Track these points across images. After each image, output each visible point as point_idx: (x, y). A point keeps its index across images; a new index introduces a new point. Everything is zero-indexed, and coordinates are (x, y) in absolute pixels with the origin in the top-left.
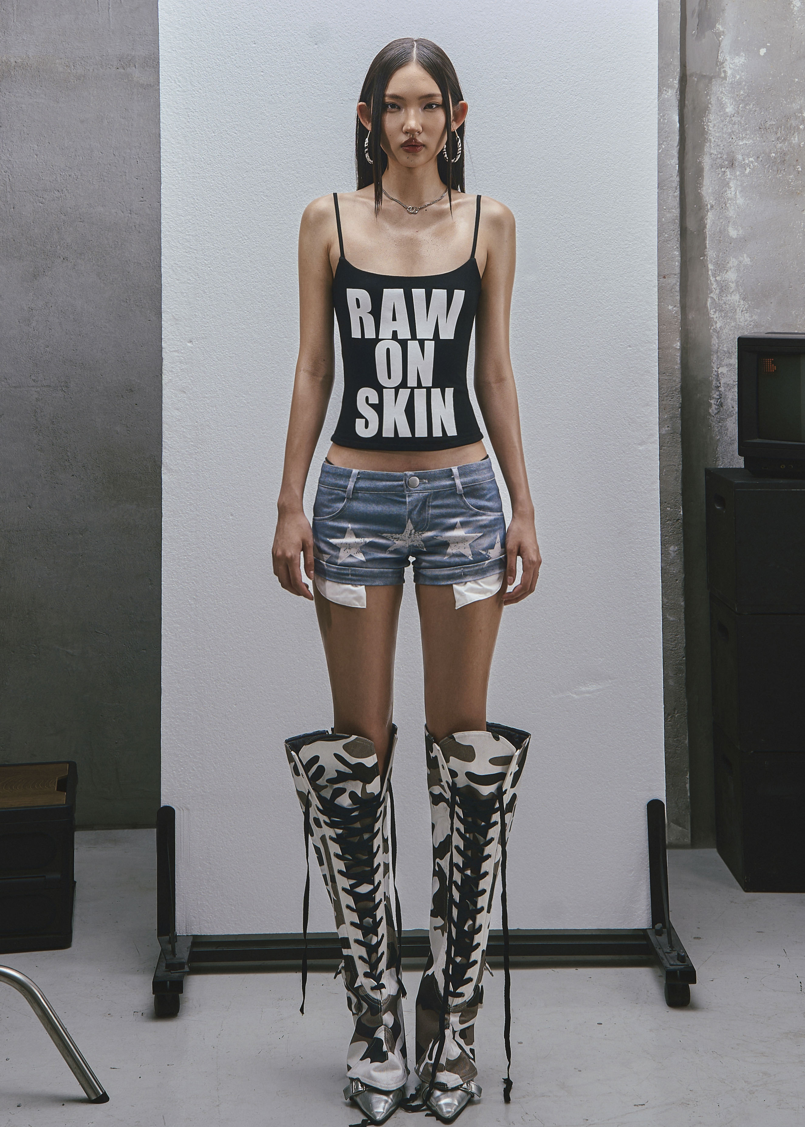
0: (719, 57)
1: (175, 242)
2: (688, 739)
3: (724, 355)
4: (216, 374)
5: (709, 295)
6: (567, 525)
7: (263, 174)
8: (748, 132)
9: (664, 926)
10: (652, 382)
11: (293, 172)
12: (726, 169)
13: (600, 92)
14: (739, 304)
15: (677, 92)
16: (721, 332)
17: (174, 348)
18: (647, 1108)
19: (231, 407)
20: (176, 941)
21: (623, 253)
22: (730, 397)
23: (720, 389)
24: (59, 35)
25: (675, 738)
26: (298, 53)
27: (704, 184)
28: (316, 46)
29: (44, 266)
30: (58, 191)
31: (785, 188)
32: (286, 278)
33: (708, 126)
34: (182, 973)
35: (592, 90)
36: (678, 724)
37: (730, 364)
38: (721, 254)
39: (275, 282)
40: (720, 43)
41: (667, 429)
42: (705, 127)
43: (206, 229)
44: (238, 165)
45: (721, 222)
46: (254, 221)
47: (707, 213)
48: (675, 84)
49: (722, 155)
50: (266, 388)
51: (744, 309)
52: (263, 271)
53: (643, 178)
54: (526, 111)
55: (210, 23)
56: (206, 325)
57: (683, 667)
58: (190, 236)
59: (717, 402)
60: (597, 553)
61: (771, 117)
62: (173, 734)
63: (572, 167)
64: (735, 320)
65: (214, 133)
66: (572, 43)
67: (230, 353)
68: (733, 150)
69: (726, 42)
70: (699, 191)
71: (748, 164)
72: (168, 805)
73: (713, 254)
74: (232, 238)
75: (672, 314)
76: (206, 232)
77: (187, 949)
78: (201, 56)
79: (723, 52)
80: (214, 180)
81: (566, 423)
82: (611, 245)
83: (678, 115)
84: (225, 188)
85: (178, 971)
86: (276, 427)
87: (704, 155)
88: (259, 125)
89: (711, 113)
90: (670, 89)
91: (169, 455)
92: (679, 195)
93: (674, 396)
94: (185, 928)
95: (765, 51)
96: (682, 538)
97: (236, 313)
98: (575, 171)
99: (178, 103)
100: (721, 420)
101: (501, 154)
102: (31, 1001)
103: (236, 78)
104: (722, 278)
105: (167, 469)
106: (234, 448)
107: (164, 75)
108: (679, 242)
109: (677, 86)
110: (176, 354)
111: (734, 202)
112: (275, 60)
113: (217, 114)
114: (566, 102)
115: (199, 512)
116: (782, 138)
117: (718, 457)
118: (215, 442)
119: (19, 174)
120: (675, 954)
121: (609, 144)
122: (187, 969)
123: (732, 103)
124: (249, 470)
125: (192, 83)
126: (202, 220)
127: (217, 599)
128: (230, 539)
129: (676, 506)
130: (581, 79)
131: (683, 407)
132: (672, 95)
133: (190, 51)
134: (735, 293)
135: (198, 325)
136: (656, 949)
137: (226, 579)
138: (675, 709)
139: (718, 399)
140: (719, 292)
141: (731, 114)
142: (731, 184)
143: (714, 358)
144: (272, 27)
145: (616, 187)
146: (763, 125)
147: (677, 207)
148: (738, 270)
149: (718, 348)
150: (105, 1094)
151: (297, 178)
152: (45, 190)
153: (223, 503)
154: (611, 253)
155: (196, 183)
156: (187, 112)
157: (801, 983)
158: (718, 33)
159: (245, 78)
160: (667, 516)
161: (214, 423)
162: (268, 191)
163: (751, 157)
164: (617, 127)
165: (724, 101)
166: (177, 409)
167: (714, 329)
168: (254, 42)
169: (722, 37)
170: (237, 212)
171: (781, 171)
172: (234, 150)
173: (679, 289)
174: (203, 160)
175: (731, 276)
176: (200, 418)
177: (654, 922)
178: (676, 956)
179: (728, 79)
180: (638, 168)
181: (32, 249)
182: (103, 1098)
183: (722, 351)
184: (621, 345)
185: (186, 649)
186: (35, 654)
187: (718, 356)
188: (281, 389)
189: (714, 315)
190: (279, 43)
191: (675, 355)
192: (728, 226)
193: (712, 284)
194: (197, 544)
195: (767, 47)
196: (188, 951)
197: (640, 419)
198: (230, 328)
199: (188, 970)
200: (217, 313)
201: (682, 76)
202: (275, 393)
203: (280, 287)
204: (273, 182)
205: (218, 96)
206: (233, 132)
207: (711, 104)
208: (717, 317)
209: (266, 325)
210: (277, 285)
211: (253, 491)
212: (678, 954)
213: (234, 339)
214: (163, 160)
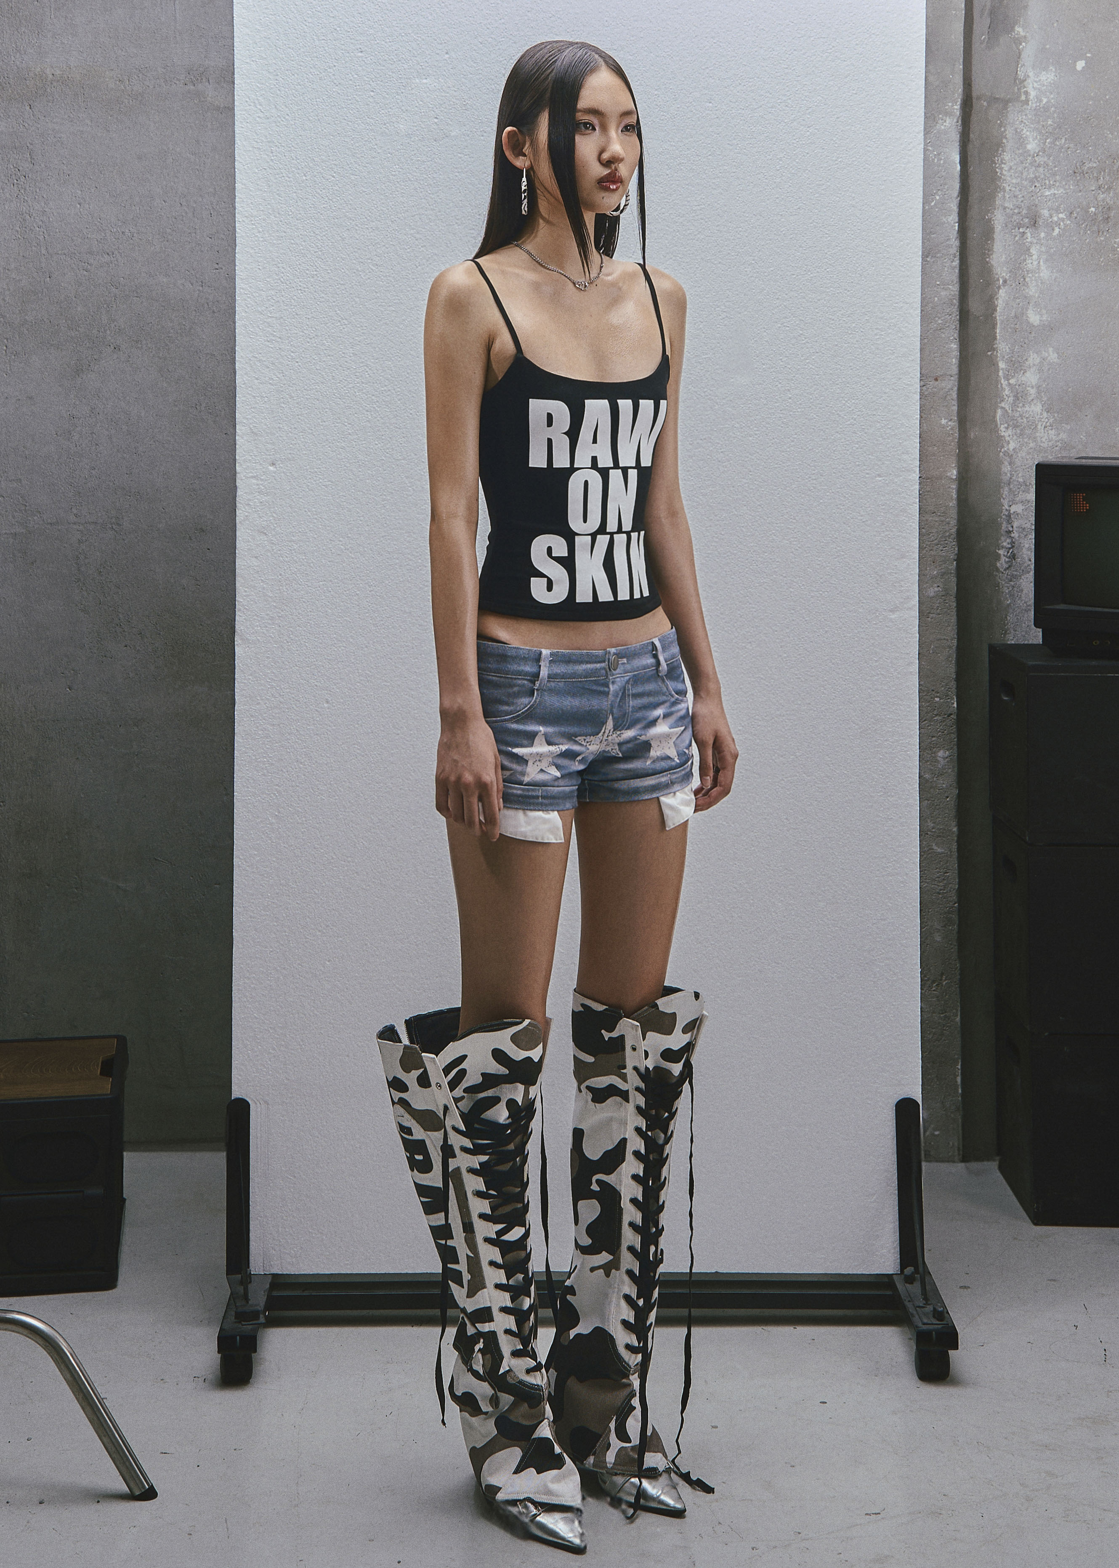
0: (1018, 72)
1: (254, 327)
2: (961, 1016)
3: (1018, 488)
4: (306, 510)
5: (999, 405)
6: (787, 721)
7: (371, 233)
8: (1058, 177)
9: (917, 1271)
10: (911, 525)
11: (412, 232)
12: (1026, 229)
13: (843, 122)
14: (1041, 417)
15: (958, 122)
16: (1014, 456)
17: (251, 472)
18: (883, 1518)
19: (324, 555)
20: (250, 1282)
21: (872, 347)
22: (1027, 546)
23: (1012, 535)
24: (110, 37)
25: (942, 1014)
26: (421, 66)
27: (994, 250)
28: (447, 56)
29: (89, 358)
30: (108, 254)
31: (1109, 256)
32: (407, 378)
33: (1001, 169)
34: (256, 1326)
35: (831, 119)
36: (946, 995)
37: (1026, 500)
38: (1017, 347)
39: (392, 383)
40: (1020, 54)
41: (936, 589)
42: (997, 170)
43: (294, 310)
44: (336, 220)
45: (1017, 303)
46: (357, 300)
47: (998, 291)
48: (955, 111)
49: (1021, 210)
50: (373, 528)
51: (1048, 424)
52: (376, 367)
53: (902, 243)
54: (738, 148)
55: (301, 23)
56: (293, 442)
57: (955, 917)
58: (273, 319)
59: (1008, 552)
60: (829, 759)
61: (1090, 157)
62: (248, 1001)
63: (801, 226)
64: (1035, 439)
65: (306, 176)
66: (804, 54)
67: (325, 480)
68: (1037, 203)
69: (1029, 51)
70: (988, 260)
71: (1057, 222)
72: (241, 1097)
73: (1005, 348)
74: (328, 322)
75: (947, 430)
76: (294, 313)
77: (264, 1292)
78: (289, 68)
79: (1024, 65)
80: (304, 241)
81: (789, 581)
82: (855, 335)
83: (958, 153)
84: (320, 253)
85: (251, 1323)
86: (387, 582)
87: (995, 209)
88: (367, 165)
89: (1005, 152)
90: (948, 118)
91: (245, 619)
92: (958, 266)
93: (947, 544)
94: (262, 1264)
95: (1084, 65)
96: (956, 739)
97: (333, 425)
98: (805, 232)
99: (258, 133)
100: (1013, 578)
101: (703, 208)
102: (57, 1360)
103: (334, 99)
104: (1018, 380)
105: (242, 639)
106: (330, 611)
107: (240, 94)
108: (957, 331)
109: (958, 113)
110: (254, 481)
111: (1037, 275)
112: (390, 75)
113: (309, 149)
114: (794, 136)
115: (283, 698)
116: (1106, 187)
117: (1008, 629)
118: (304, 602)
119: (57, 230)
120: (929, 1308)
121: (854, 195)
122: (262, 1320)
123: (1036, 137)
124: (351, 640)
125: (278, 107)
126: (289, 297)
127: (305, 817)
128: (324, 734)
129: (948, 696)
130: (816, 104)
131: (960, 559)
132: (950, 125)
133: (274, 61)
134: (1035, 401)
135: (282, 442)
136: (905, 1302)
137: (318, 789)
138: (942, 974)
139: (1010, 548)
140: (1013, 400)
141: (1035, 152)
142: (1033, 251)
143: (1005, 491)
144: (386, 29)
145: (864, 254)
146: (1079, 167)
147: (955, 282)
148: (1040, 370)
149: (1011, 478)
150: (152, 1487)
151: (417, 240)
152: (91, 253)
153: (316, 686)
154: (855, 346)
155: (281, 246)
156: (270, 147)
157: (1105, 1350)
158: (1017, 39)
159: (347, 100)
160: (935, 710)
161: (303, 576)
162: (378, 258)
163: (1062, 213)
164: (865, 170)
165: (1023, 134)
166: (255, 557)
167: (1005, 451)
168: (360, 50)
169: (1023, 44)
170: (336, 286)
171: (1103, 232)
172: (331, 200)
173: (956, 396)
174: (290, 213)
175: (1031, 378)
176: (285, 570)
177: (903, 1264)
178: (931, 1311)
179: (1030, 103)
180: (894, 228)
181: (73, 335)
182: (150, 1494)
183: (1015, 483)
184: (868, 474)
185: (266, 884)
186: (76, 888)
187: (1010, 489)
188: (394, 531)
189: (1005, 432)
190: (396, 52)
191: (950, 487)
192: (1027, 309)
193: (1003, 389)
194: (280, 742)
195: (1086, 59)
196: (264, 1295)
197: (893, 575)
198: (324, 446)
199: (264, 1321)
200: (308, 425)
201: (965, 99)
202: (385, 536)
203: (399, 389)
204: (384, 246)
205: (311, 125)
206: (330, 175)
207: (1006, 138)
208: (1009, 436)
209: (377, 443)
210: (395, 387)
211: (358, 669)
212: (934, 1309)
213: (331, 461)
214: (238, 213)
